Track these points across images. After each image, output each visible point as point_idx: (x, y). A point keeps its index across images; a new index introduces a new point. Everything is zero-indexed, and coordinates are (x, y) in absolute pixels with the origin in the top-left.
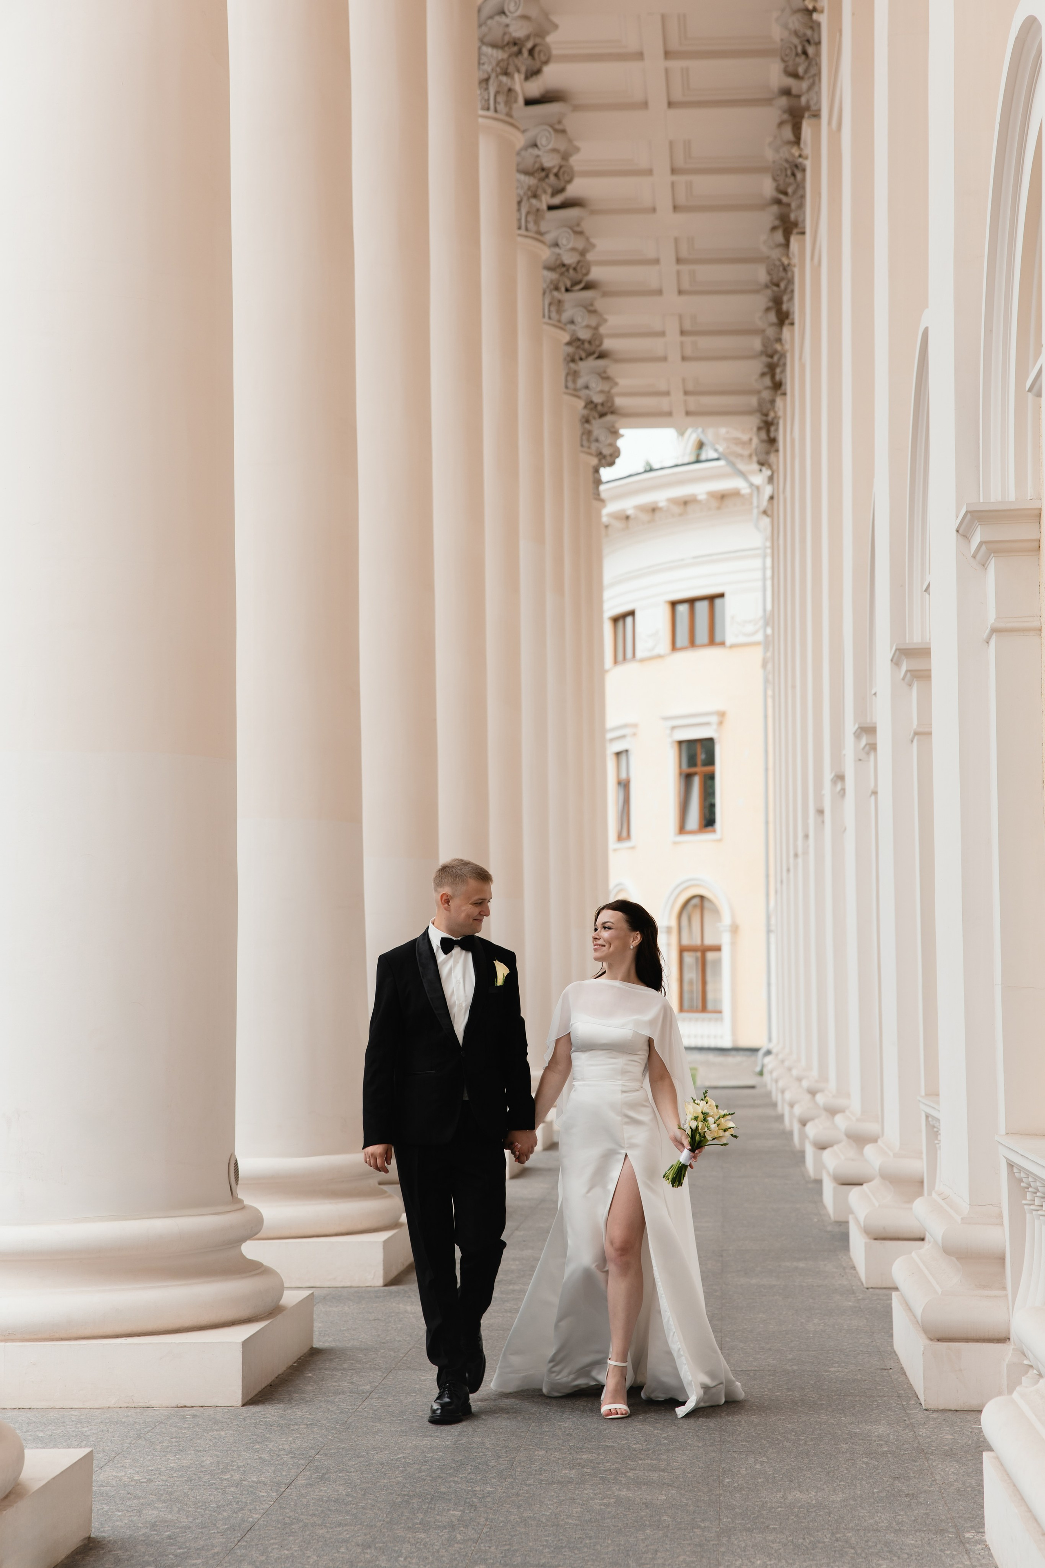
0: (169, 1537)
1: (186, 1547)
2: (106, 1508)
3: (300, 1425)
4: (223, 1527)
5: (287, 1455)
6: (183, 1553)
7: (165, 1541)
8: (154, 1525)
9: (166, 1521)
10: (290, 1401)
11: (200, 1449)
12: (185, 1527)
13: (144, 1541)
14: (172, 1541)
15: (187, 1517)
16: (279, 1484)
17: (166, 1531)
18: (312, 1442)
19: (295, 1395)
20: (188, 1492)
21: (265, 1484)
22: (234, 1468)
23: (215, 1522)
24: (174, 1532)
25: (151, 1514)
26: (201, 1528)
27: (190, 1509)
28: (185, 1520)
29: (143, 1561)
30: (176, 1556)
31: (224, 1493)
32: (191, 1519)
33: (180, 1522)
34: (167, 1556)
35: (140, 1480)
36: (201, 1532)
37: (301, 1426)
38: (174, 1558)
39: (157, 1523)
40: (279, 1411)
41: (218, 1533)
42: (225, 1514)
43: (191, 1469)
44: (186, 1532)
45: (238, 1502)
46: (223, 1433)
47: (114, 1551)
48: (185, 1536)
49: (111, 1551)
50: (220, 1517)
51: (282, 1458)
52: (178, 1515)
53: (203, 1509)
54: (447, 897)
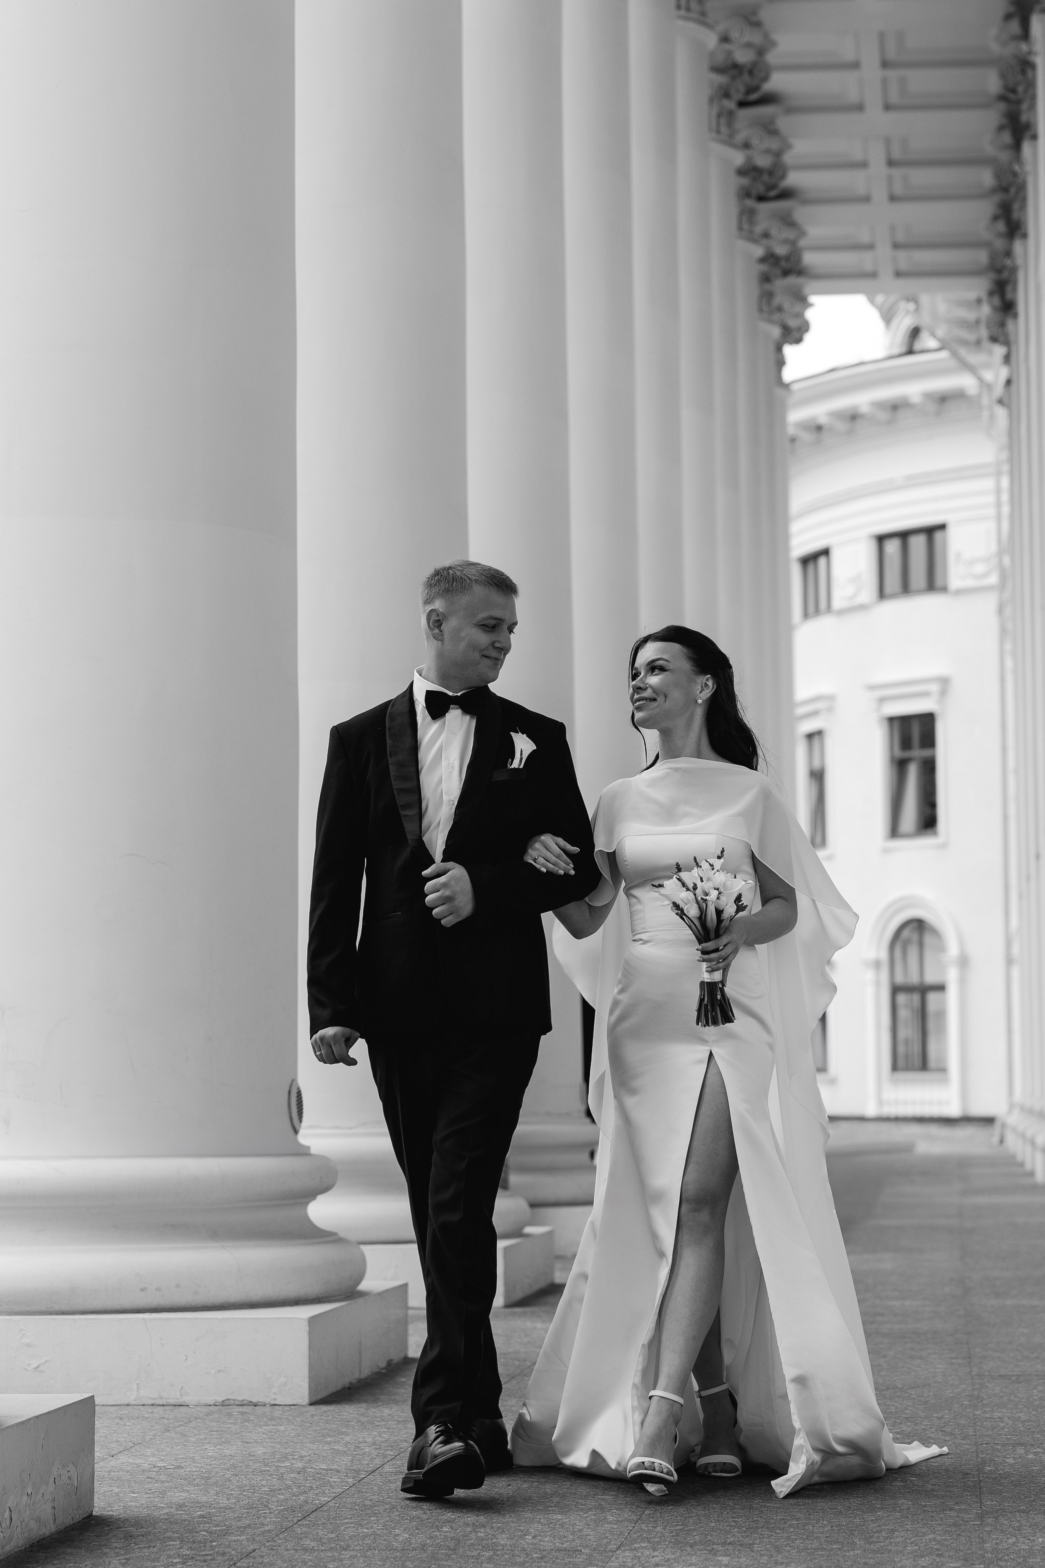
0: (203, 1516)
1: (225, 1525)
2: (116, 1490)
3: (388, 1421)
4: (278, 1508)
5: (369, 1447)
6: (222, 1530)
7: (196, 1520)
8: (180, 1506)
9: (198, 1503)
10: (376, 1401)
11: (250, 1441)
12: (225, 1508)
13: (166, 1519)
14: (205, 1519)
15: (228, 1499)
16: (357, 1472)
17: (199, 1511)
18: (405, 1436)
19: (383, 1397)
20: (231, 1477)
21: (338, 1471)
22: (296, 1457)
23: (267, 1504)
24: (209, 1512)
25: (178, 1496)
26: (247, 1509)
27: (232, 1492)
28: (227, 1502)
29: (165, 1537)
30: (211, 1533)
31: (281, 1478)
32: (233, 1501)
33: (218, 1503)
34: (197, 1533)
35: (165, 1466)
36: (248, 1513)
37: (389, 1423)
38: (207, 1535)
39: (186, 1504)
40: (360, 1409)
41: (271, 1513)
42: (281, 1497)
43: (235, 1458)
44: (225, 1512)
45: (300, 1487)
46: (282, 1428)
47: (126, 1527)
48: (225, 1515)
49: (121, 1528)
50: (275, 1499)
51: (362, 1449)
53: (251, 1492)
54: (438, 615)
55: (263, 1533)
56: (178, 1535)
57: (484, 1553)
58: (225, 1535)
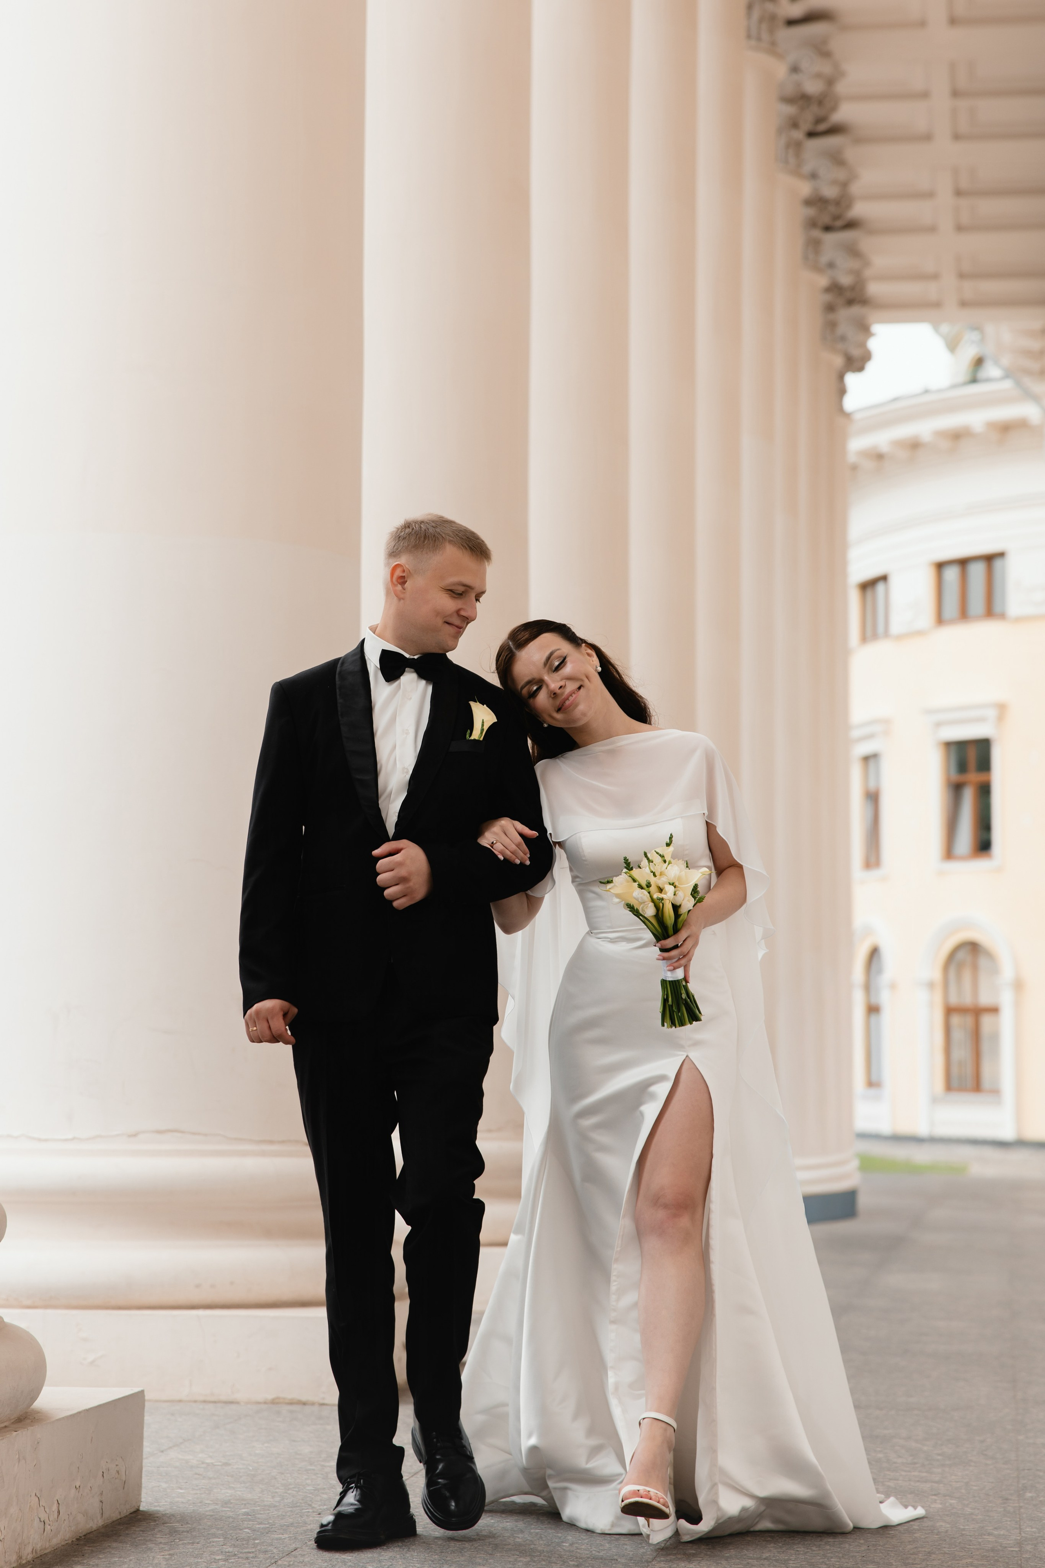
0: (247, 1514)
1: (268, 1523)
2: (164, 1485)
4: (321, 1507)
6: (264, 1529)
7: (240, 1517)
8: (226, 1503)
9: (243, 1500)
11: (298, 1439)
12: (269, 1506)
13: (212, 1516)
14: (249, 1517)
15: (273, 1497)
17: (243, 1508)
20: (277, 1475)
23: (310, 1503)
24: (254, 1510)
25: (224, 1493)
26: (292, 1507)
27: (277, 1490)
28: (271, 1500)
29: (209, 1534)
30: (254, 1531)
32: (278, 1499)
33: (263, 1501)
34: (241, 1530)
35: (213, 1463)
36: (291, 1511)
38: (250, 1533)
39: (232, 1501)
41: (314, 1512)
42: (325, 1496)
43: (282, 1456)
44: (269, 1510)
47: (171, 1523)
48: (268, 1513)
49: (166, 1523)
50: (318, 1498)
52: (260, 1495)
53: (296, 1491)
54: (404, 571)
55: (305, 1532)
56: (222, 1532)
58: (267, 1533)
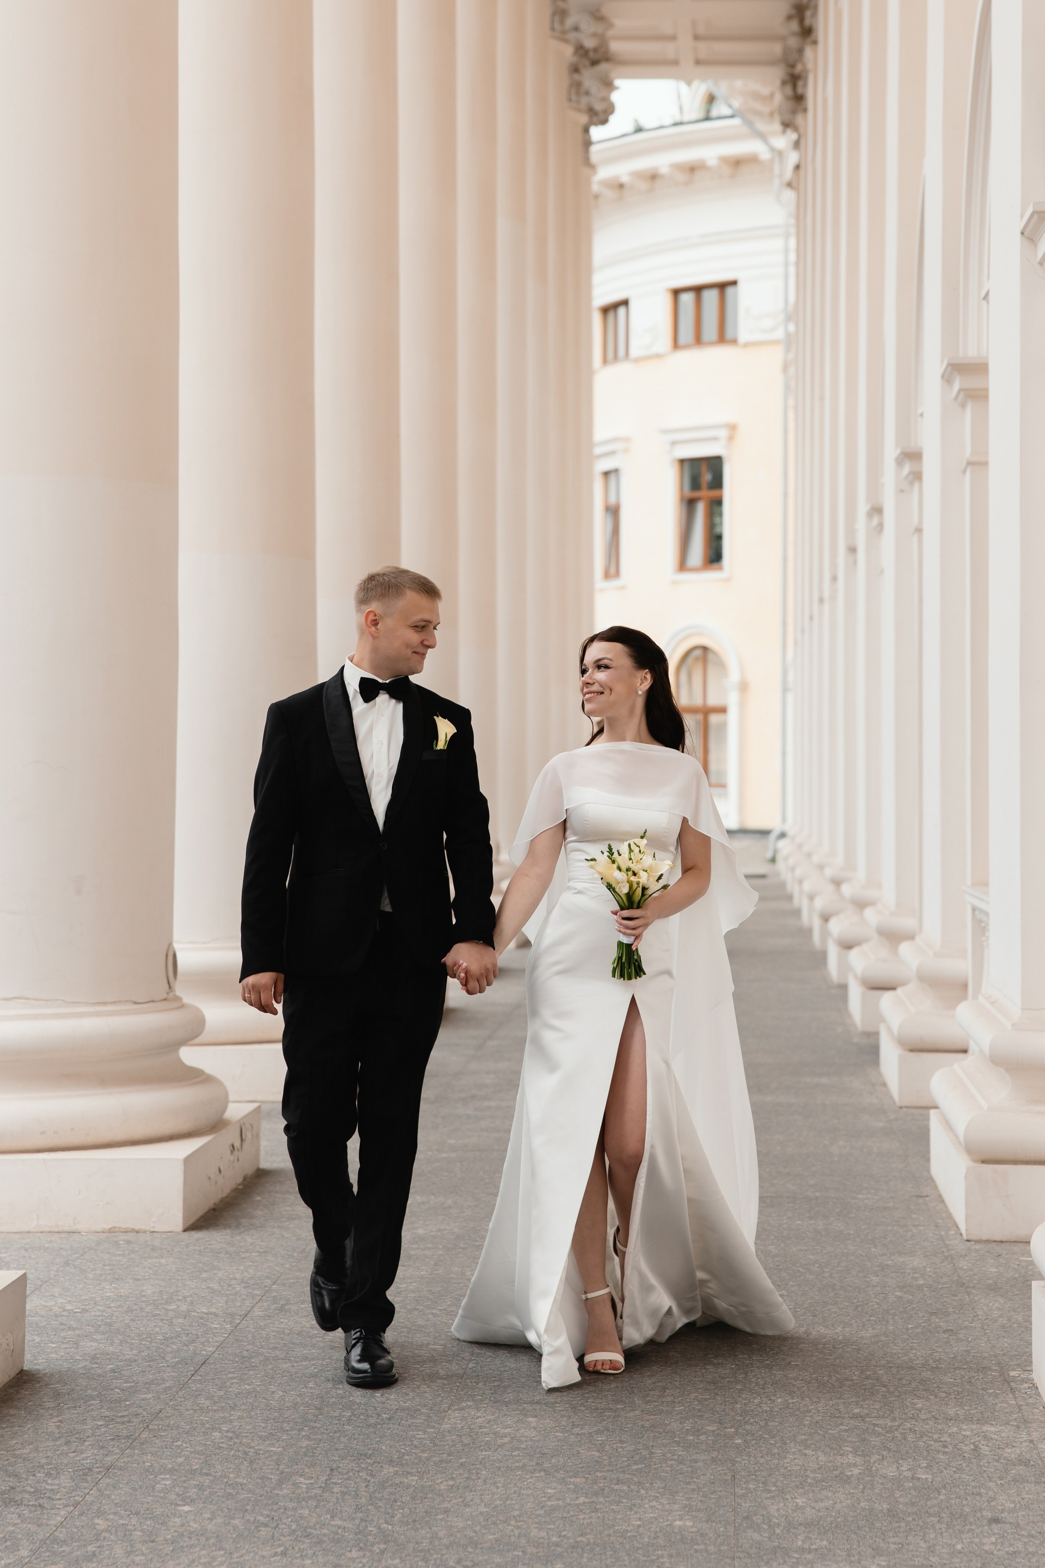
0: (113, 1371)
2: (39, 1339)
3: (251, 1253)
4: (173, 1360)
5: (239, 1285)
6: (131, 1387)
7: (109, 1375)
8: (94, 1358)
9: (107, 1354)
11: (139, 1277)
12: (130, 1360)
13: (84, 1374)
14: (116, 1374)
15: (131, 1350)
16: (232, 1315)
17: (109, 1364)
18: (267, 1271)
20: (130, 1323)
21: (217, 1315)
22: (180, 1298)
23: (163, 1355)
24: (118, 1365)
25: (89, 1346)
26: (148, 1361)
27: (133, 1341)
28: (130, 1353)
29: (86, 1396)
30: (123, 1390)
31: (171, 1324)
32: (135, 1352)
33: (124, 1354)
34: (112, 1390)
35: (72, 1310)
36: (149, 1366)
37: (253, 1254)
38: (120, 1393)
39: (98, 1356)
40: (226, 1237)
41: (168, 1366)
42: (174, 1347)
43: (130, 1299)
44: (131, 1366)
45: (188, 1334)
46: (163, 1261)
47: (53, 1384)
48: (131, 1369)
49: (49, 1385)
50: (169, 1349)
51: (234, 1288)
52: (120, 1348)
53: (149, 1341)
54: (375, 616)
55: (165, 1389)
56: (96, 1393)
57: (345, 1413)
58: (134, 1393)
